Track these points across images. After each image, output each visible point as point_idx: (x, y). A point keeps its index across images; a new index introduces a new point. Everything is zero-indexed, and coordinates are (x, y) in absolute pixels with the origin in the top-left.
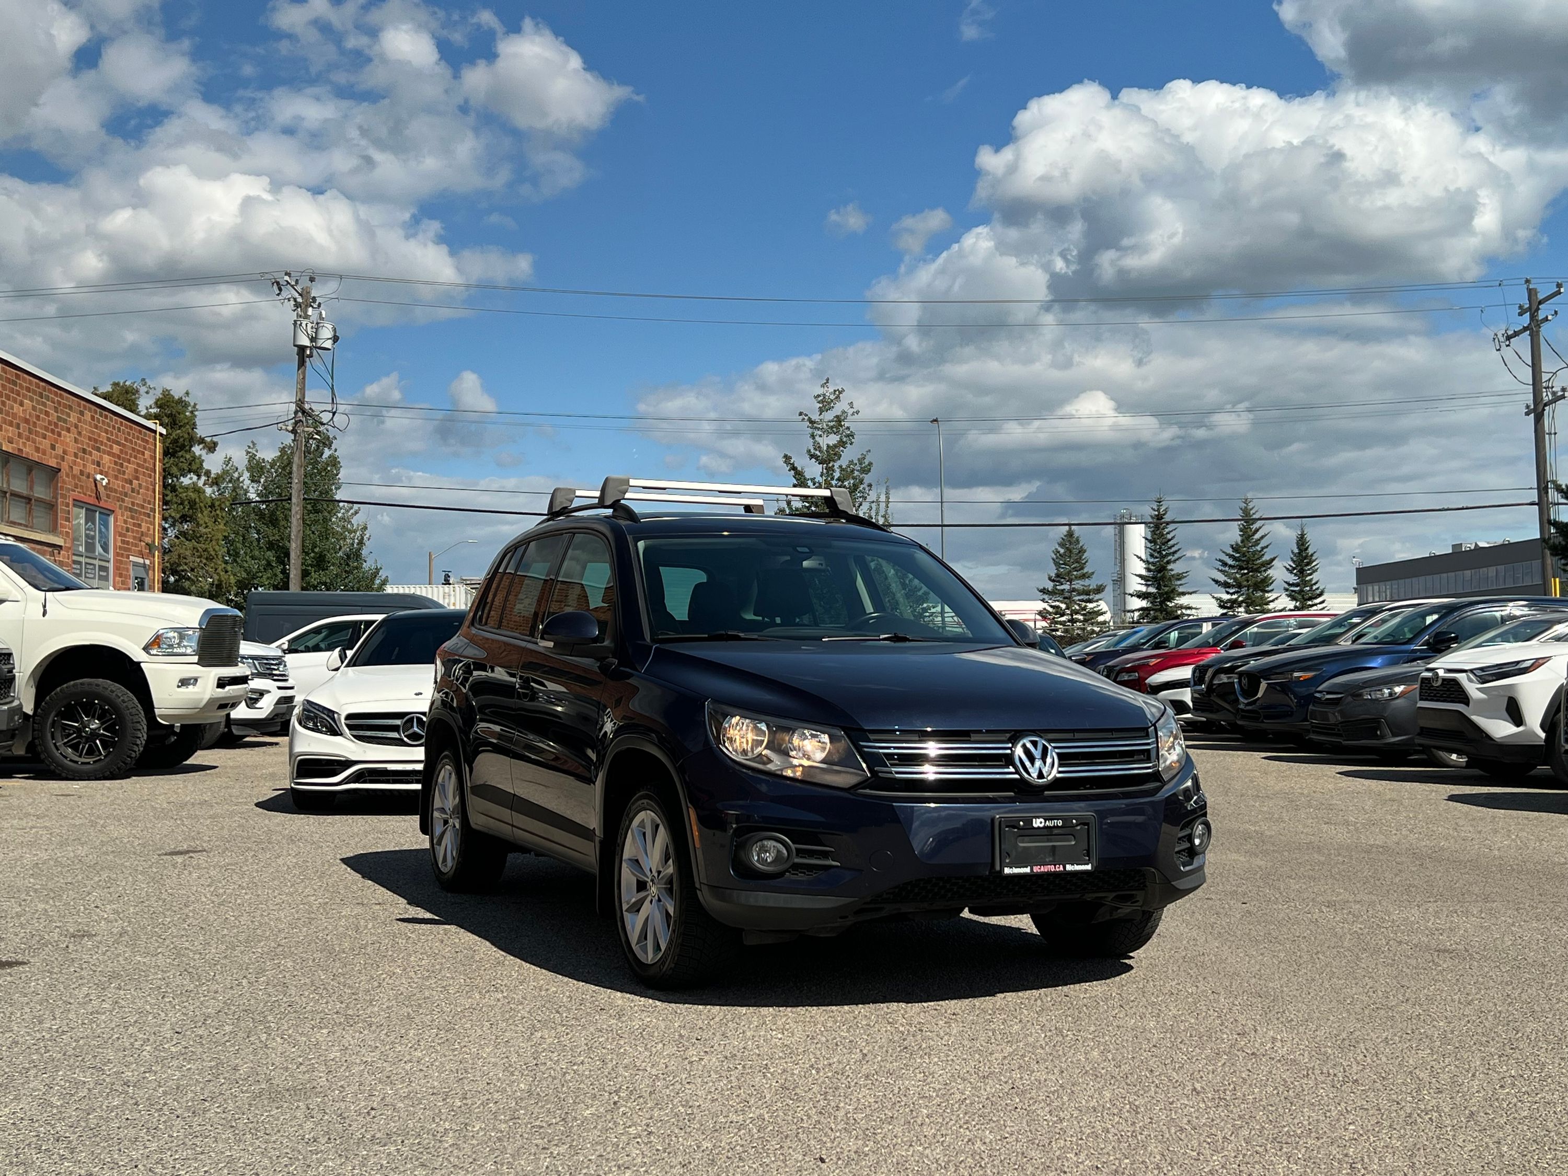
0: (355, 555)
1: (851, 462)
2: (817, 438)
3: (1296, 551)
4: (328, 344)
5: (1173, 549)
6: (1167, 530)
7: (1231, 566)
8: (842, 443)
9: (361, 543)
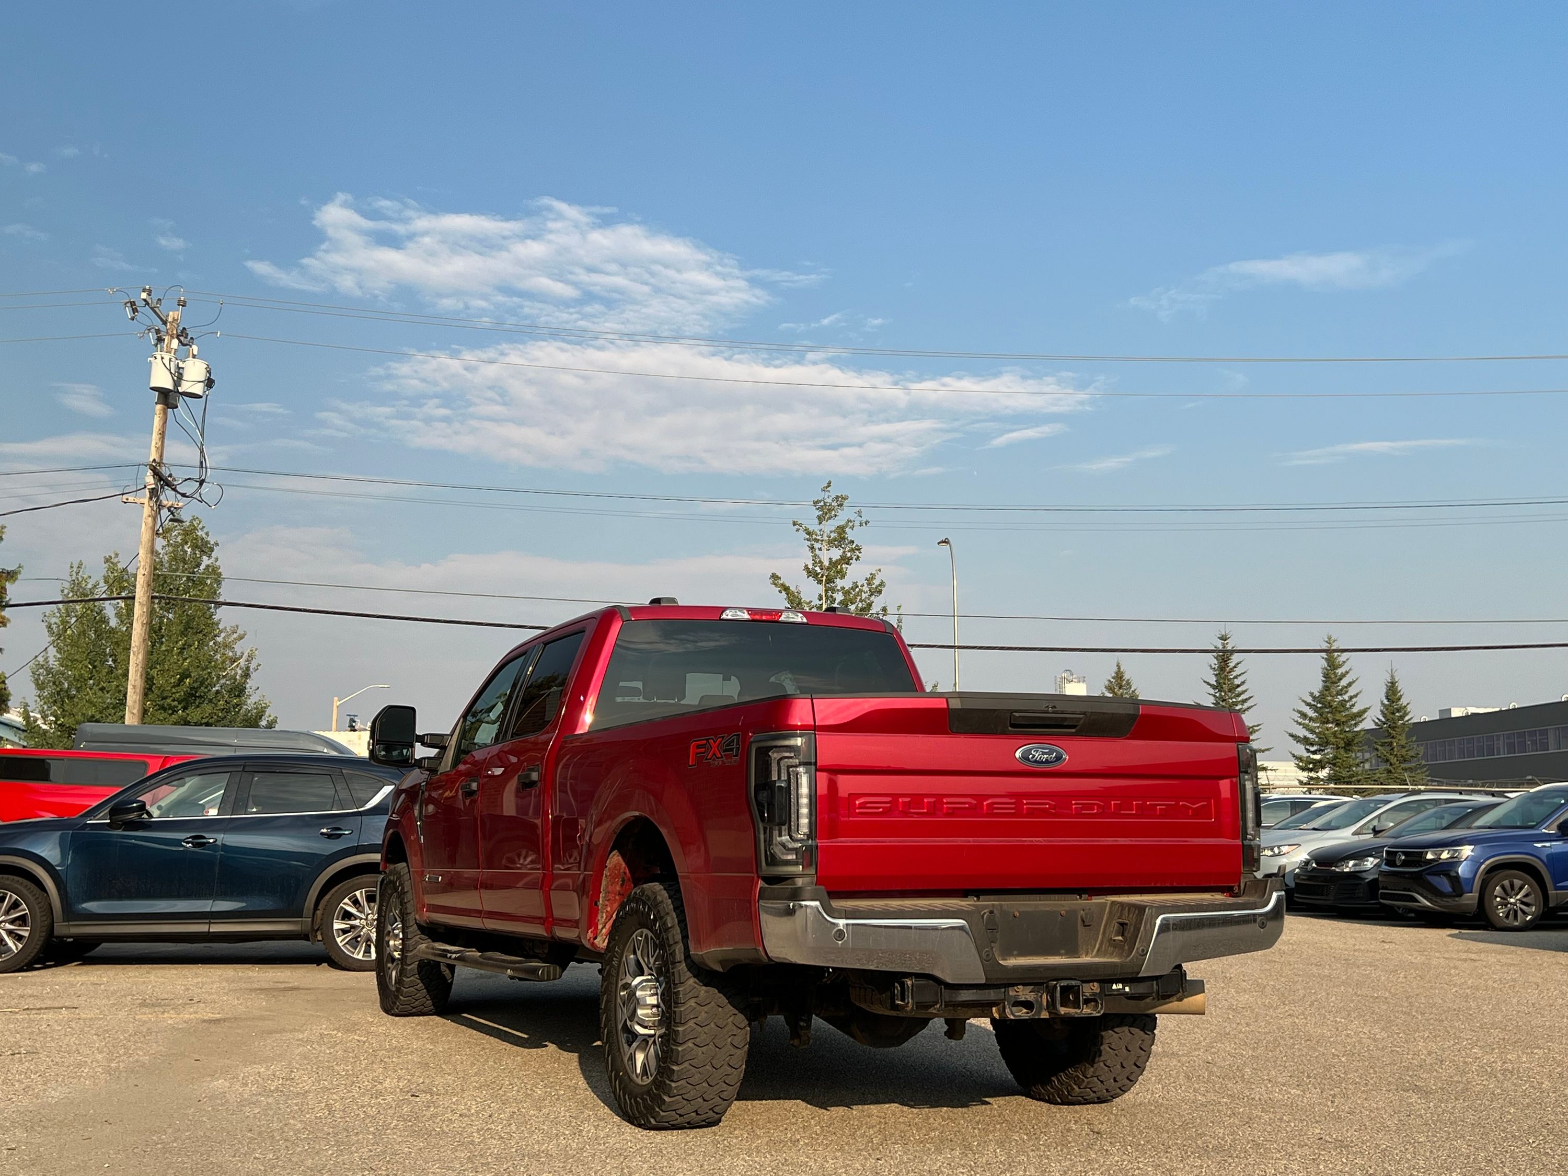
0: (239, 690)
1: (858, 585)
2: (817, 552)
3: (1386, 702)
4: (198, 389)
5: (1243, 697)
6: (1234, 674)
7: (1311, 719)
8: (846, 559)
9: (246, 675)
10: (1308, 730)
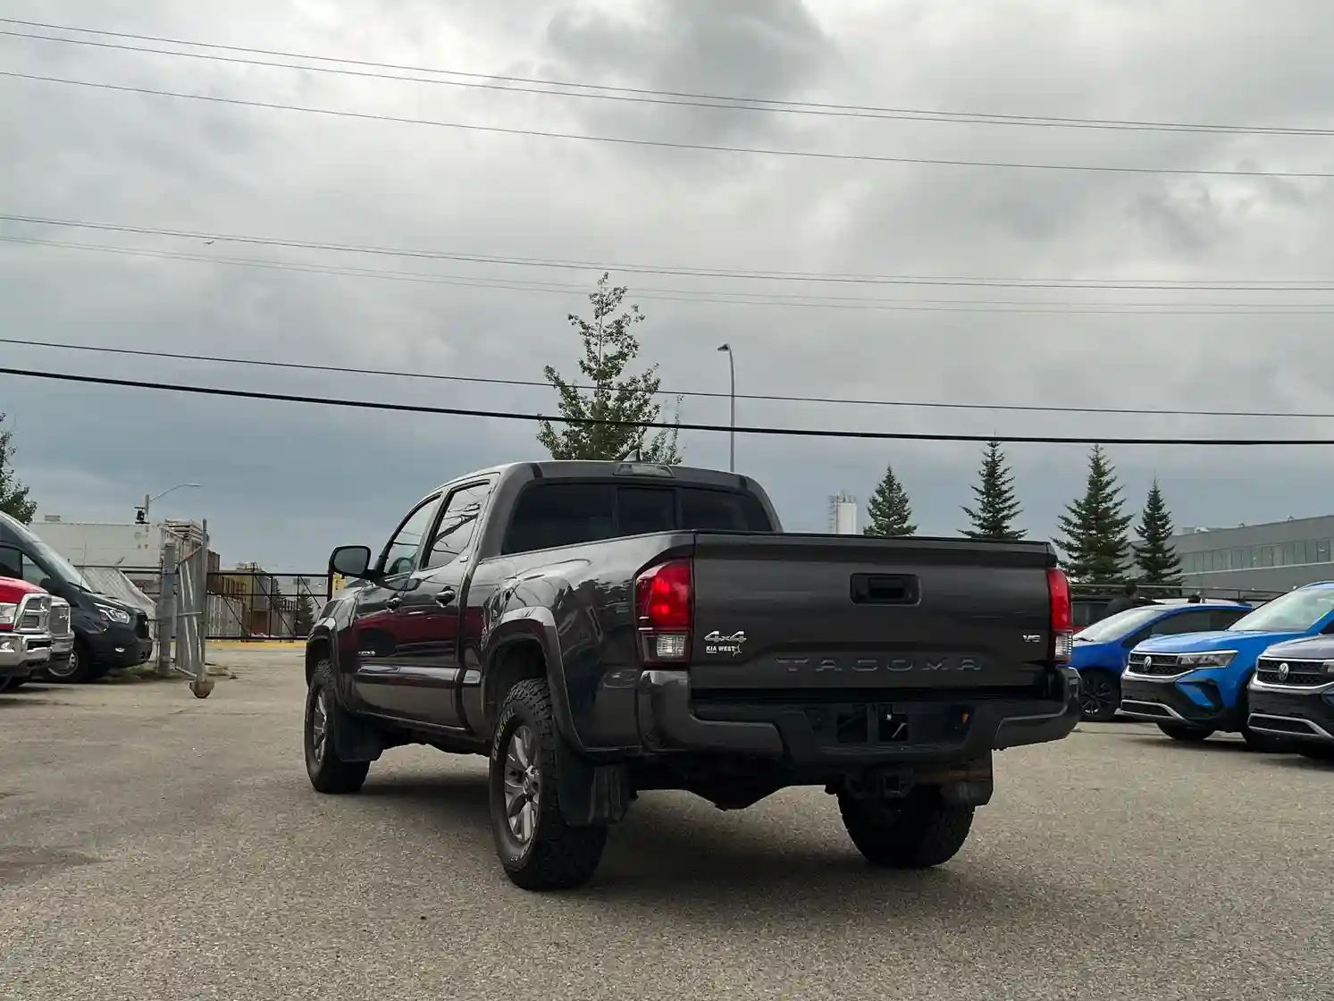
1: (634, 381)
2: (593, 347)
3: (1148, 511)
5: (1009, 503)
6: (1002, 480)
7: (1075, 525)
8: (623, 356)
10: (1071, 536)
